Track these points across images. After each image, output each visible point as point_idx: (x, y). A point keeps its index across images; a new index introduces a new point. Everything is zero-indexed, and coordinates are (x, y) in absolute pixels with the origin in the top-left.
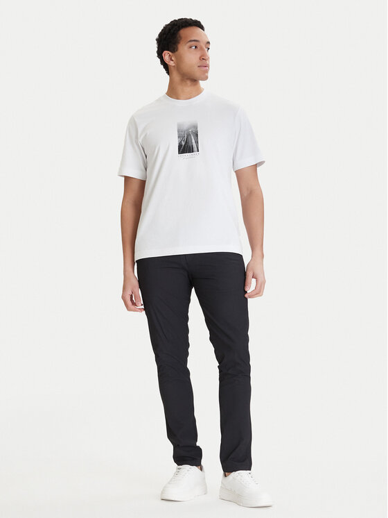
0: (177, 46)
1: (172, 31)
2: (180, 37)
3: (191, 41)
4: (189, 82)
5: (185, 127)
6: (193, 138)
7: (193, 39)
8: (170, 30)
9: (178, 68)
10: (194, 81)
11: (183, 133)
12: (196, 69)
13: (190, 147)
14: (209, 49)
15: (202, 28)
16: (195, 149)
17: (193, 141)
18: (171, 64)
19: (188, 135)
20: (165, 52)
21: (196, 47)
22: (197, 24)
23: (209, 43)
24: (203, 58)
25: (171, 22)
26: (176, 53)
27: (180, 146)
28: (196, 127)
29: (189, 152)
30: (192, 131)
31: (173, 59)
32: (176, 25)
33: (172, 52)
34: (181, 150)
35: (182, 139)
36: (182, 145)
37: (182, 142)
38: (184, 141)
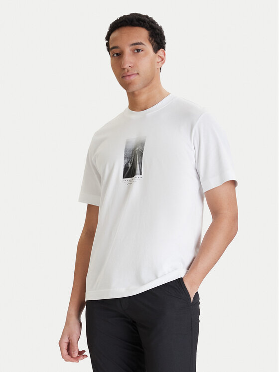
11: (131, 153)
16: (138, 171)
19: (135, 155)
27: (126, 168)
28: (143, 145)
34: (126, 174)
35: (128, 159)
36: (128, 167)
37: (129, 164)
38: (131, 162)
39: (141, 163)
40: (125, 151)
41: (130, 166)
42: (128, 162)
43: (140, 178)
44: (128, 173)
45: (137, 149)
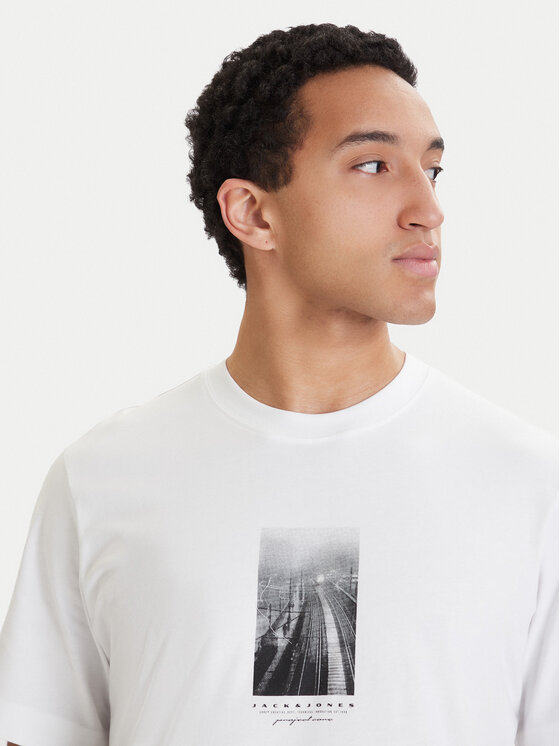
0: (287, 157)
1: (264, 88)
2: (302, 114)
3: (356, 137)
4: (338, 328)
5: (297, 560)
6: (329, 619)
7: (367, 126)
8: (254, 82)
9: (292, 259)
10: (364, 320)
11: (284, 588)
12: (384, 268)
13: (312, 666)
14: (437, 170)
15: (407, 72)
16: (337, 678)
17: (332, 637)
18: (259, 241)
19: (310, 602)
20: (229, 182)
21: (381, 166)
22: (384, 55)
23: (438, 145)
24: (415, 220)
25: (262, 42)
26: (284, 191)
27: (264, 653)
28: (348, 564)
29: (309, 690)
30: (329, 584)
31: (268, 216)
32: (286, 58)
33: (262, 185)
34: (267, 676)
35: (275, 615)
36: (275, 649)
37: (279, 633)
38: (286, 628)
39: (348, 645)
40: (263, 579)
41: (282, 642)
42: (275, 627)
43: (346, 706)
44: (274, 673)
45: (321, 579)
